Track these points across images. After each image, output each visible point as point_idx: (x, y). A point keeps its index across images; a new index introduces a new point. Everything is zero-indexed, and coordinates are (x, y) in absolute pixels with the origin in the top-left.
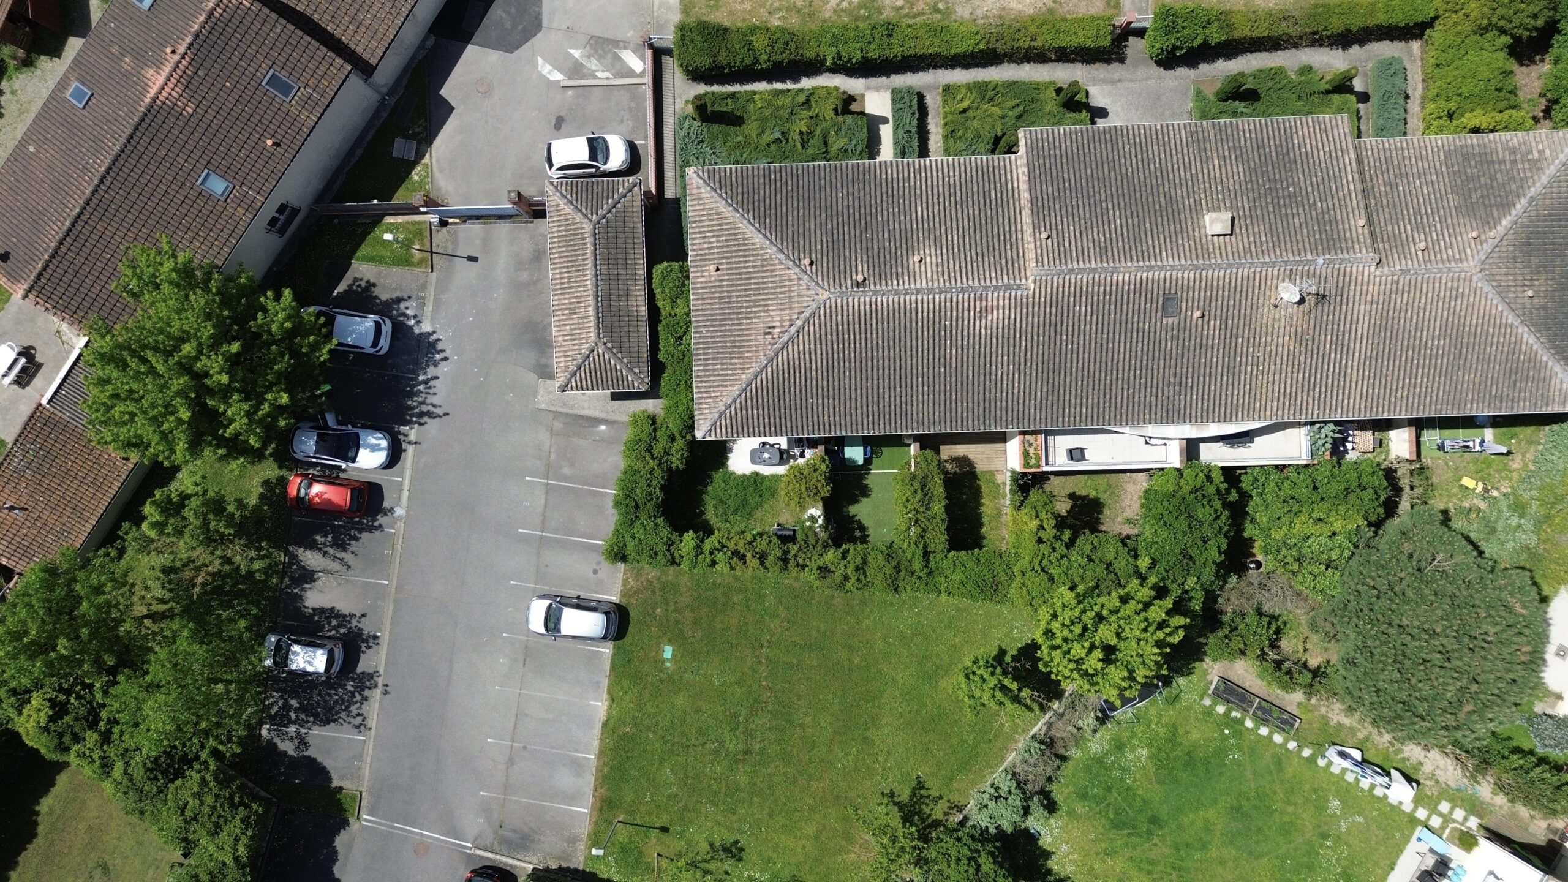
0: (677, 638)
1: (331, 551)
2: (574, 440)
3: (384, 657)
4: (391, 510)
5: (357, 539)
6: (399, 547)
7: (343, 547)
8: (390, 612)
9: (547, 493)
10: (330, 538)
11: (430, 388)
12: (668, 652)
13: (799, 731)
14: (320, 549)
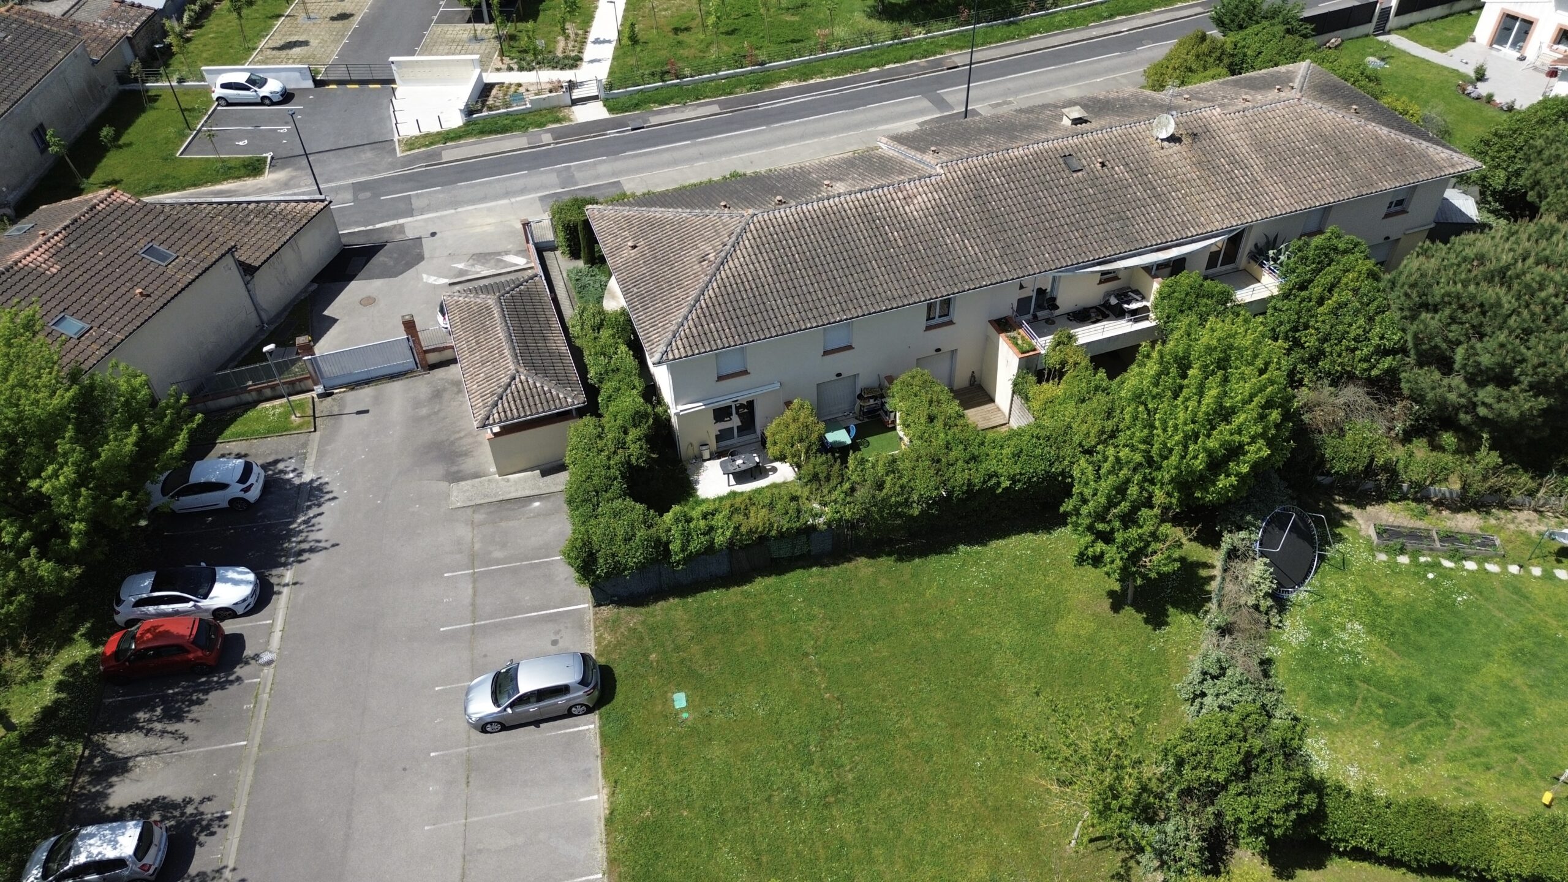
0: (689, 678)
1: (158, 726)
2: (503, 524)
3: (235, 842)
4: (256, 657)
5: (200, 702)
6: (266, 696)
7: (179, 718)
8: (249, 780)
9: (474, 582)
10: (159, 710)
11: (313, 525)
12: (680, 700)
13: (901, 741)
14: (141, 729)
